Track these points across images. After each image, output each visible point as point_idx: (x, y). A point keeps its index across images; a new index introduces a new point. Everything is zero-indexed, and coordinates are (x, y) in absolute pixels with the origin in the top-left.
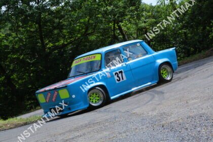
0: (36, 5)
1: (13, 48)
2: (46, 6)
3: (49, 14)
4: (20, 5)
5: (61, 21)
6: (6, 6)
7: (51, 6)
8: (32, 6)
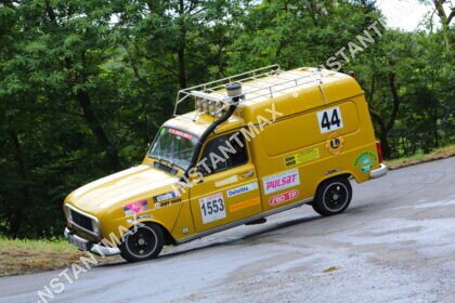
0: (177, 15)
1: (127, 97)
2: (196, 20)
3: (201, 35)
4: (146, 13)
5: (223, 49)
6: (119, 14)
7: (207, 19)
8: (169, 17)
